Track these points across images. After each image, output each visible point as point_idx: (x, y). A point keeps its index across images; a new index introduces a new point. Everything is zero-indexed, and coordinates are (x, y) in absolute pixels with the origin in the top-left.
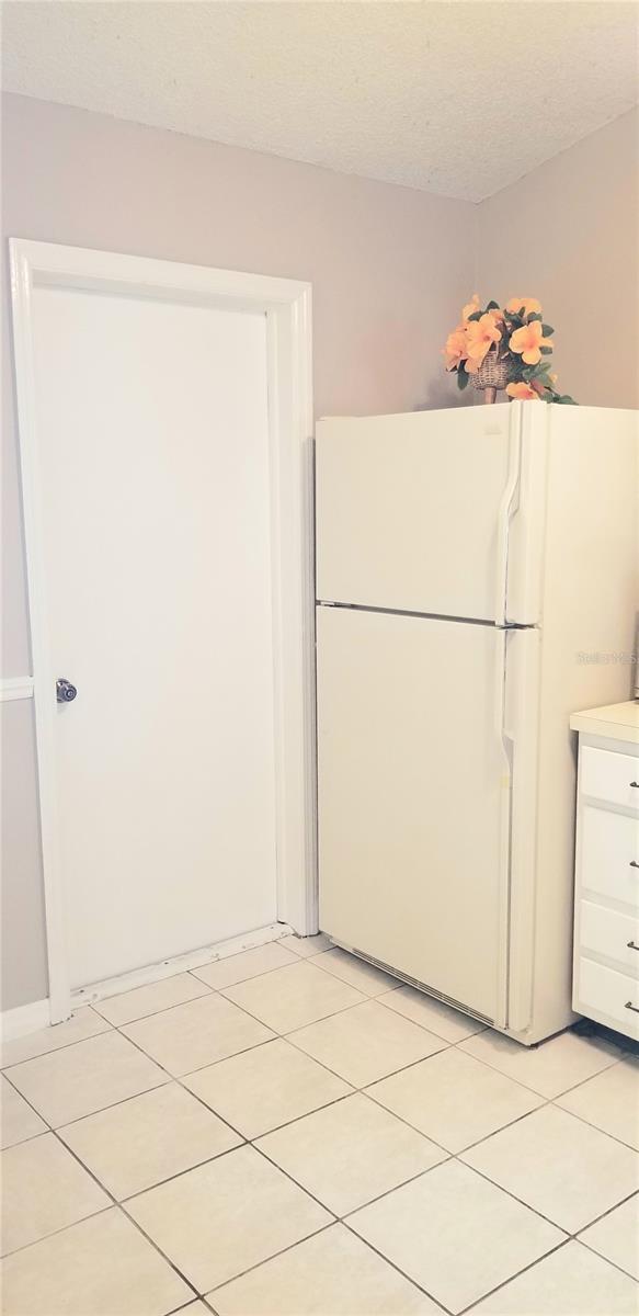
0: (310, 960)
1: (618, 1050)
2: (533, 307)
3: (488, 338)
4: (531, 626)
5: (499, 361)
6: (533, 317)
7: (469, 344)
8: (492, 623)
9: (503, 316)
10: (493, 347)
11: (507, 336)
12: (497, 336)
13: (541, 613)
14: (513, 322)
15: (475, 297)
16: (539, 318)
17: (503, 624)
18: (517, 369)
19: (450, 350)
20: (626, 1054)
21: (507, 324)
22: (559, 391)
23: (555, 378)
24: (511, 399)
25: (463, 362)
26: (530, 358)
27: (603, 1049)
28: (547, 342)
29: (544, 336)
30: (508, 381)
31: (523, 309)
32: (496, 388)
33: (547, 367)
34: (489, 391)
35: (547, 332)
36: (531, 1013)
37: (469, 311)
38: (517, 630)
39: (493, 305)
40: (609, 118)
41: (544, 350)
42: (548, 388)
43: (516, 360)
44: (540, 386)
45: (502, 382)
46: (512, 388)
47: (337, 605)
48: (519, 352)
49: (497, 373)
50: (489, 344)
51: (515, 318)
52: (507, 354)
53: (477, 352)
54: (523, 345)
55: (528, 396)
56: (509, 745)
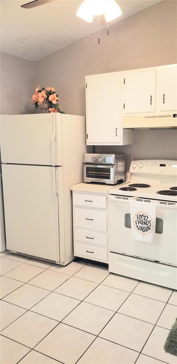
0: (5, 257)
1: (85, 263)
2: (53, 90)
3: (43, 97)
4: (60, 166)
5: (46, 103)
6: (53, 93)
7: (39, 98)
8: (52, 166)
9: (46, 91)
10: (45, 99)
11: (48, 97)
12: (46, 96)
13: (63, 163)
14: (49, 93)
15: (39, 86)
16: (55, 93)
17: (54, 166)
18: (51, 104)
19: (33, 99)
20: (87, 264)
21: (48, 94)
22: (61, 110)
23: (60, 107)
24: (50, 112)
25: (37, 103)
26: (54, 102)
27: (81, 264)
28: (58, 99)
29: (57, 97)
30: (49, 108)
31: (51, 90)
32: (46, 109)
33: (58, 105)
34: (44, 110)
35: (57, 96)
36: (65, 258)
37: (37, 90)
38: (58, 167)
39: (43, 89)
40: (67, 45)
41: (57, 101)
42: (59, 110)
43: (50, 102)
44: (57, 109)
45: (47, 108)
46: (50, 109)
47: (8, 164)
48: (51, 101)
49: (46, 105)
50: (44, 98)
51: (49, 92)
52: (48, 101)
53: (41, 100)
54: (52, 99)
55: (54, 111)
56: (57, 194)
